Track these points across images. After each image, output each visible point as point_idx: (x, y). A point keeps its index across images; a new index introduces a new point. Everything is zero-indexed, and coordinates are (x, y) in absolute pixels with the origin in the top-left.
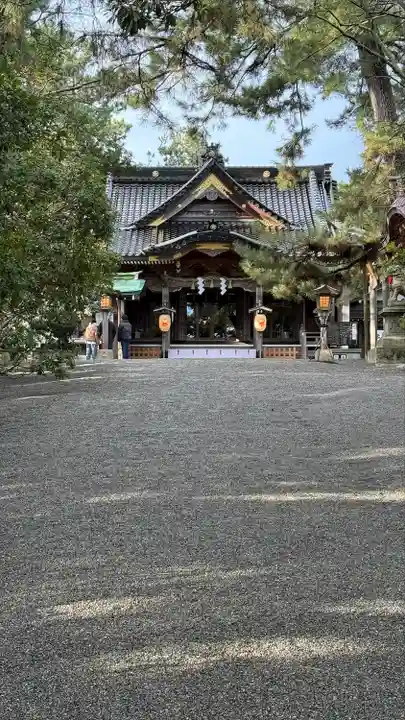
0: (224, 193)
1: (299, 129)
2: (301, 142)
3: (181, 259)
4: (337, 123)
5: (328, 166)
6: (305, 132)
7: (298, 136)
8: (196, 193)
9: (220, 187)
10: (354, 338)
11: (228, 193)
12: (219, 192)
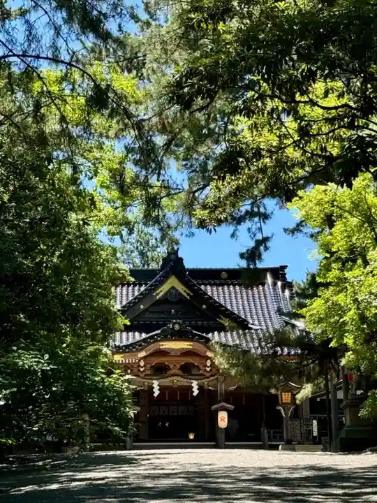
0: (185, 294)
1: (259, 237)
2: (262, 248)
3: (144, 358)
4: (293, 231)
5: (283, 268)
6: (266, 240)
7: (259, 243)
8: (158, 294)
9: (181, 288)
10: (315, 434)
11: (188, 294)
12: (180, 294)
